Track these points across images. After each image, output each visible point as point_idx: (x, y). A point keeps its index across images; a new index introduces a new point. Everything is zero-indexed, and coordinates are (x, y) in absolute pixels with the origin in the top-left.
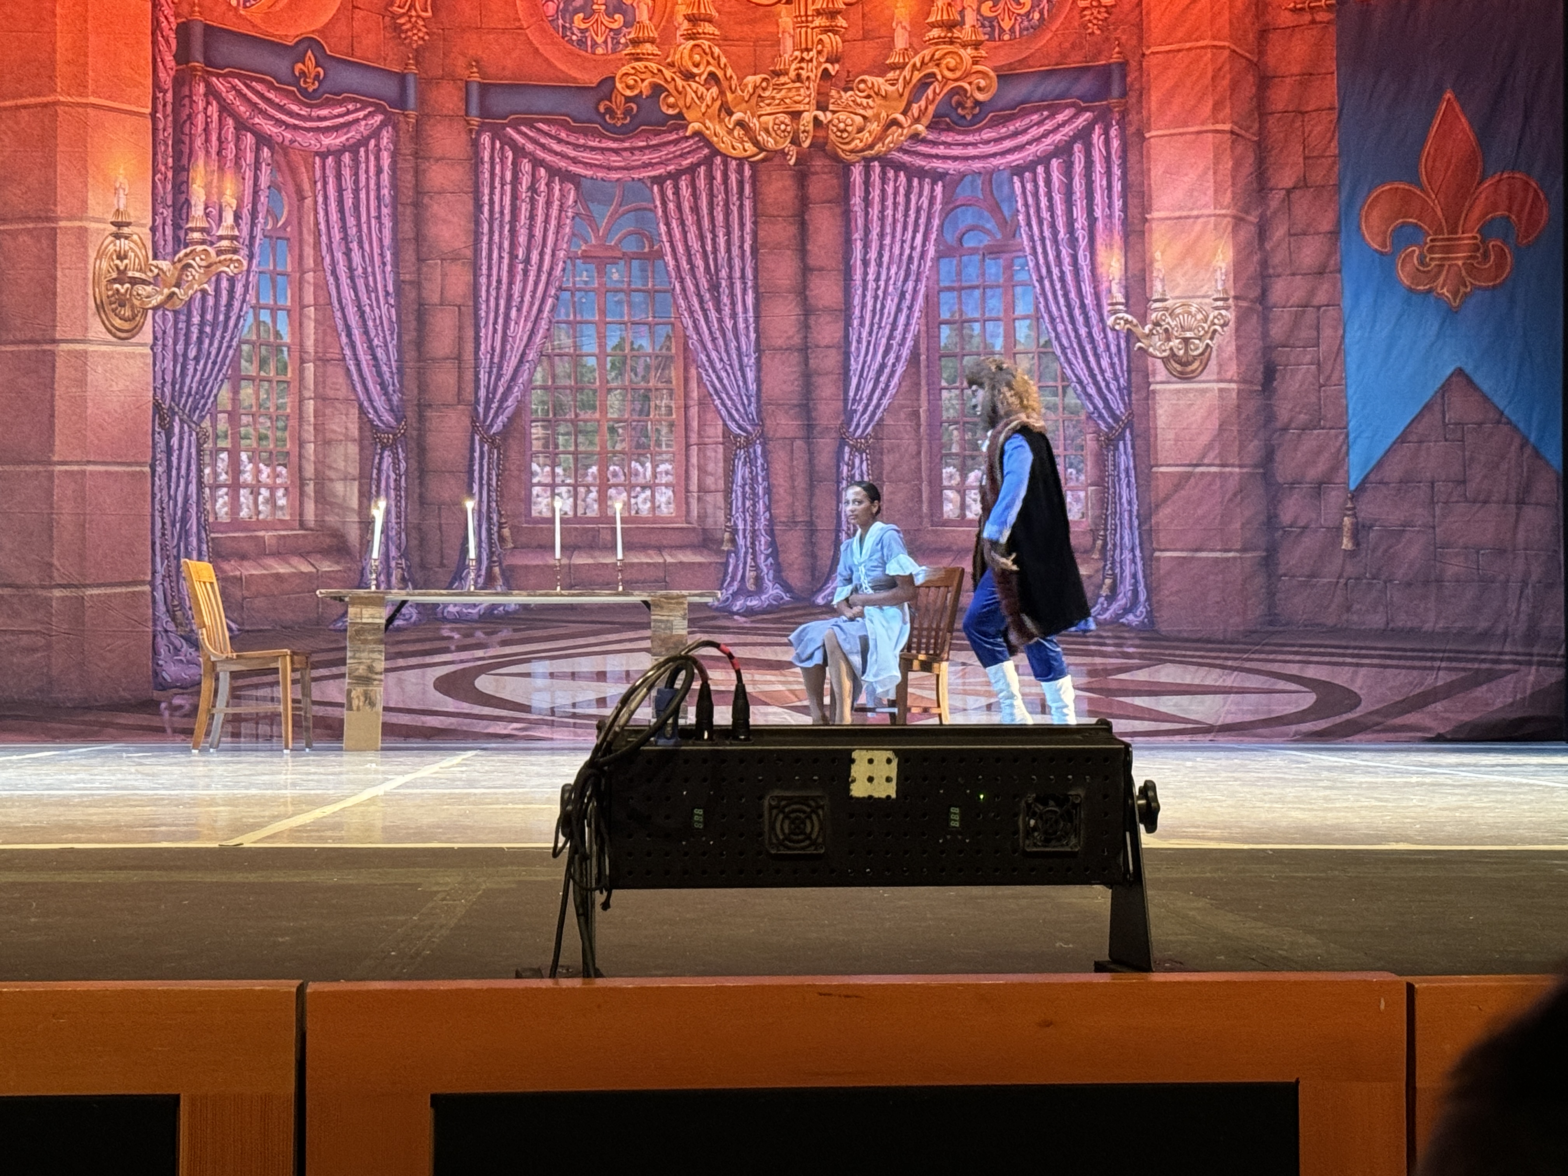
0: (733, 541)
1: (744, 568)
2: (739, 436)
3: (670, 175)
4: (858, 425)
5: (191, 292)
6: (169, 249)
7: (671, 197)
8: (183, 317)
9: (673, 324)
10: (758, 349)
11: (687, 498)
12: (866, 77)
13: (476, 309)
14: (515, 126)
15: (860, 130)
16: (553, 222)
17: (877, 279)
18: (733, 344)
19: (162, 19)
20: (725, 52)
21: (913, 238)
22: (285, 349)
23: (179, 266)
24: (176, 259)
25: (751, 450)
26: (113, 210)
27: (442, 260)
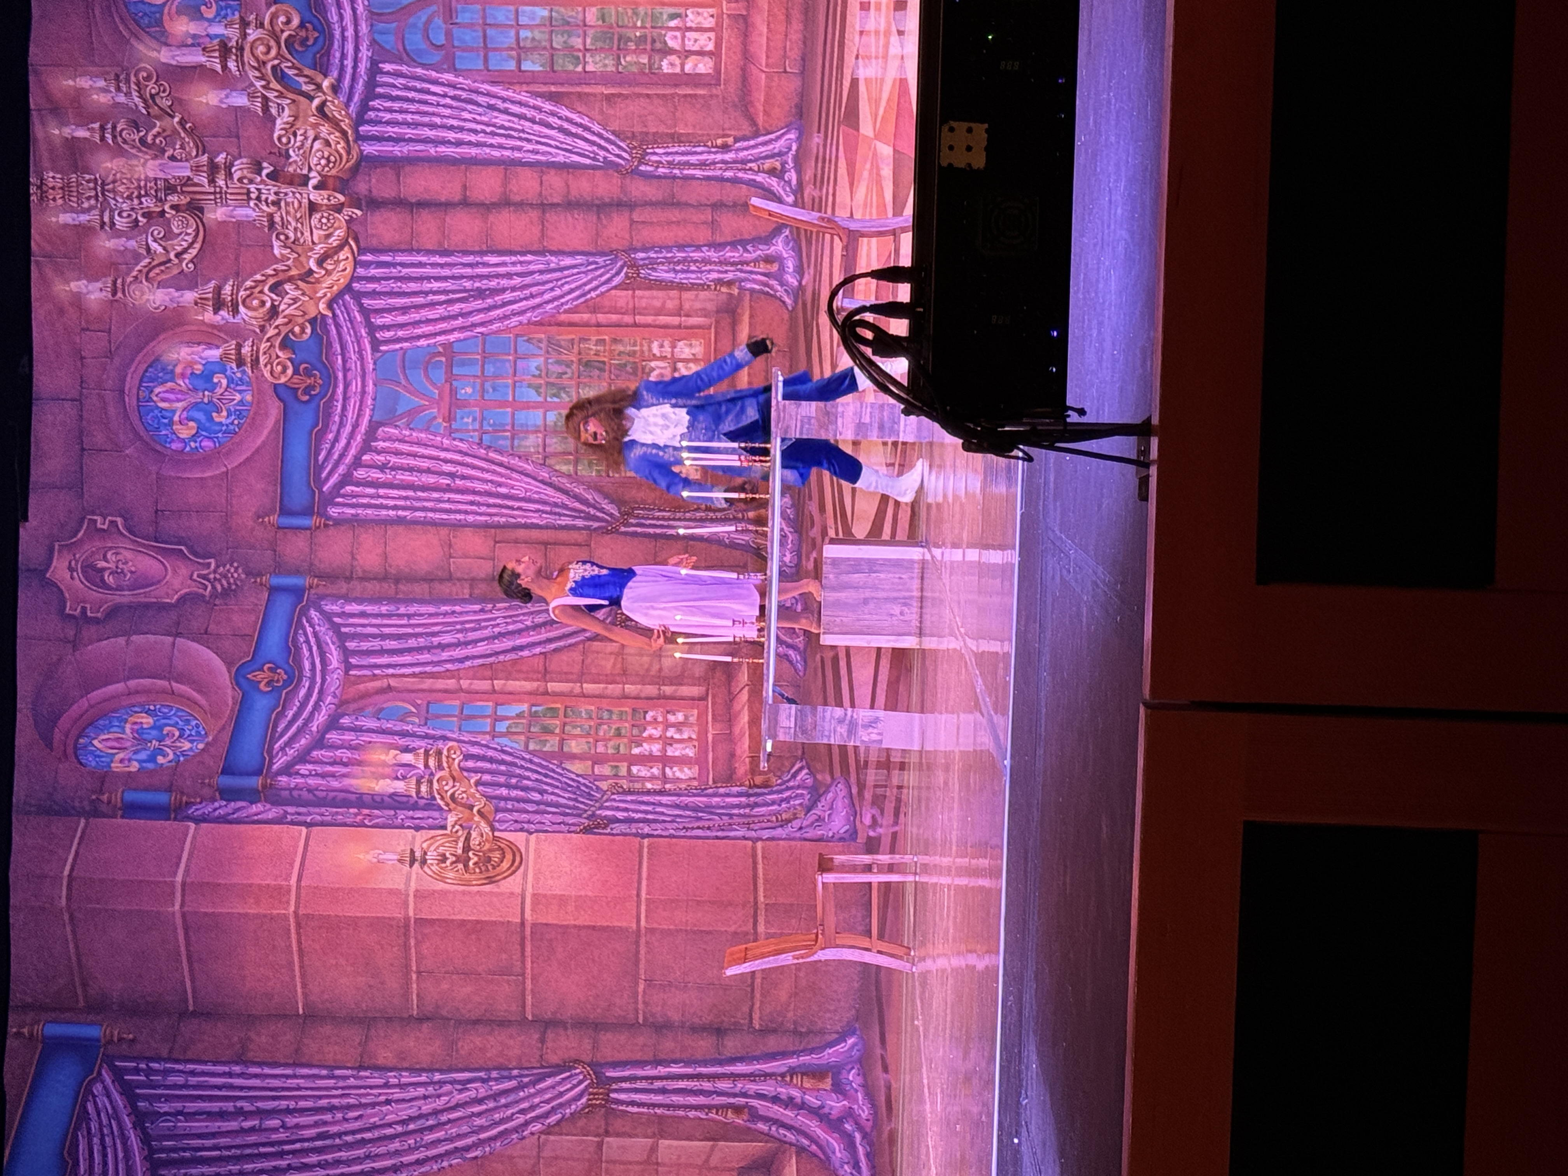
0: (730, 283)
1: (756, 273)
2: (627, 273)
3: (371, 334)
4: (618, 156)
5: (478, 795)
6: (436, 814)
7: (392, 333)
8: (502, 804)
9: (517, 336)
10: (542, 252)
11: (686, 328)
12: (276, 135)
13: (498, 526)
14: (321, 483)
15: (328, 143)
16: (415, 449)
17: (475, 132)
18: (537, 277)
19: (217, 813)
20: (252, 275)
21: (435, 94)
23: (452, 806)
24: (446, 808)
25: (641, 263)
26: (399, 865)
27: (451, 557)
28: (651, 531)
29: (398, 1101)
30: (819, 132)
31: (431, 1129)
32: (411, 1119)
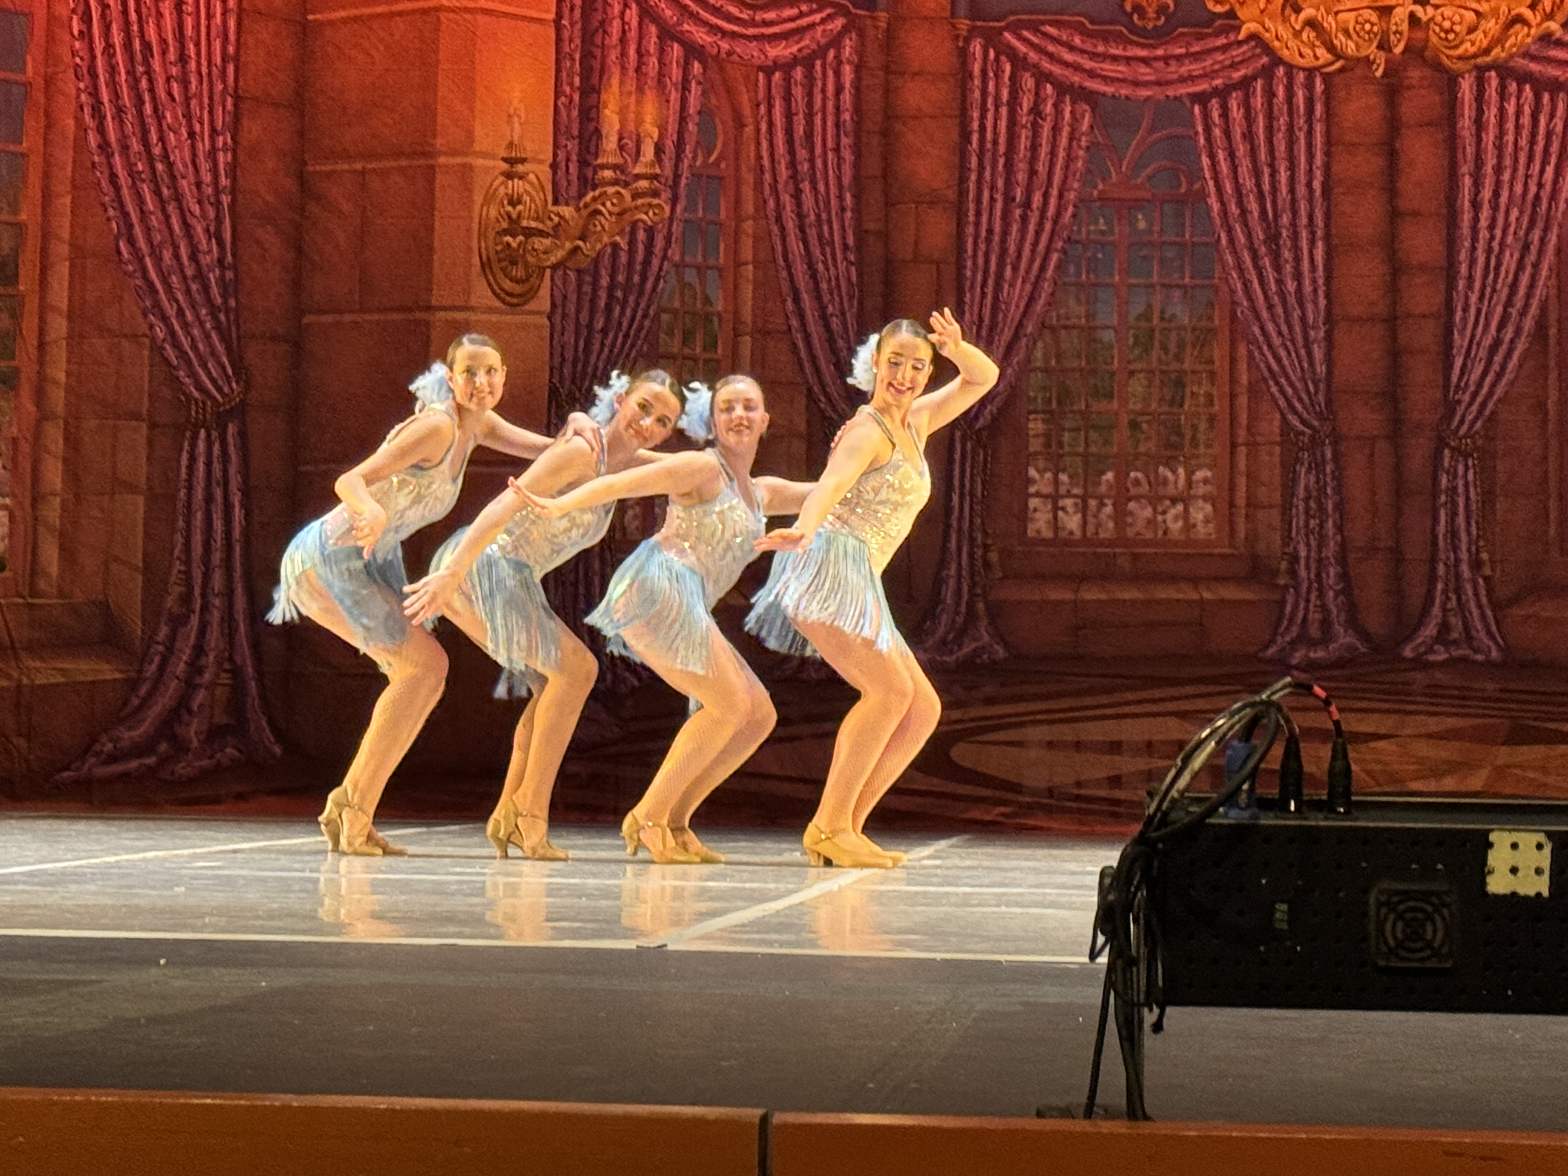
0: (1293, 573)
1: (1306, 609)
2: (1303, 433)
3: (1216, 92)
4: (1462, 422)
5: (599, 246)
6: (573, 191)
7: (1217, 120)
8: (588, 279)
9: (1216, 287)
10: (1329, 319)
11: (1231, 515)
13: (960, 268)
14: (1015, 28)
15: (1472, 30)
16: (1061, 154)
18: (1296, 314)
21: (1542, 172)
22: (715, 320)
23: (585, 213)
24: (581, 204)
25: (1318, 453)
26: (505, 143)
27: (918, 203)
28: (957, 472)
29: (193, 147)
30: (1501, 690)
31: (157, 192)
32: (170, 165)
